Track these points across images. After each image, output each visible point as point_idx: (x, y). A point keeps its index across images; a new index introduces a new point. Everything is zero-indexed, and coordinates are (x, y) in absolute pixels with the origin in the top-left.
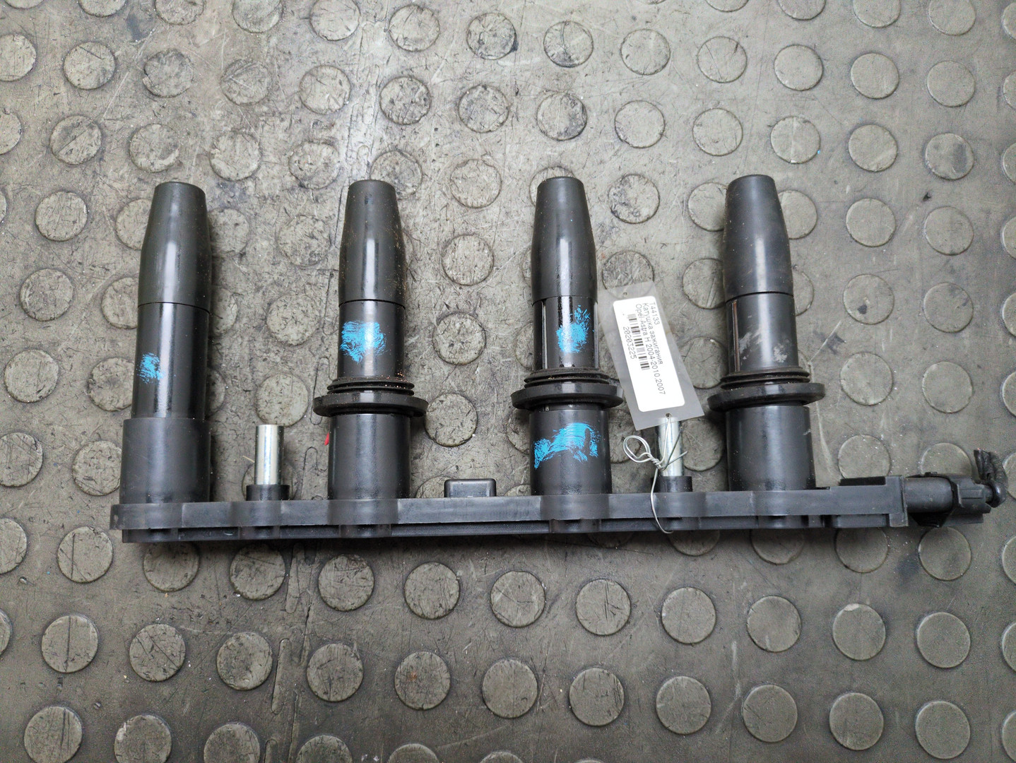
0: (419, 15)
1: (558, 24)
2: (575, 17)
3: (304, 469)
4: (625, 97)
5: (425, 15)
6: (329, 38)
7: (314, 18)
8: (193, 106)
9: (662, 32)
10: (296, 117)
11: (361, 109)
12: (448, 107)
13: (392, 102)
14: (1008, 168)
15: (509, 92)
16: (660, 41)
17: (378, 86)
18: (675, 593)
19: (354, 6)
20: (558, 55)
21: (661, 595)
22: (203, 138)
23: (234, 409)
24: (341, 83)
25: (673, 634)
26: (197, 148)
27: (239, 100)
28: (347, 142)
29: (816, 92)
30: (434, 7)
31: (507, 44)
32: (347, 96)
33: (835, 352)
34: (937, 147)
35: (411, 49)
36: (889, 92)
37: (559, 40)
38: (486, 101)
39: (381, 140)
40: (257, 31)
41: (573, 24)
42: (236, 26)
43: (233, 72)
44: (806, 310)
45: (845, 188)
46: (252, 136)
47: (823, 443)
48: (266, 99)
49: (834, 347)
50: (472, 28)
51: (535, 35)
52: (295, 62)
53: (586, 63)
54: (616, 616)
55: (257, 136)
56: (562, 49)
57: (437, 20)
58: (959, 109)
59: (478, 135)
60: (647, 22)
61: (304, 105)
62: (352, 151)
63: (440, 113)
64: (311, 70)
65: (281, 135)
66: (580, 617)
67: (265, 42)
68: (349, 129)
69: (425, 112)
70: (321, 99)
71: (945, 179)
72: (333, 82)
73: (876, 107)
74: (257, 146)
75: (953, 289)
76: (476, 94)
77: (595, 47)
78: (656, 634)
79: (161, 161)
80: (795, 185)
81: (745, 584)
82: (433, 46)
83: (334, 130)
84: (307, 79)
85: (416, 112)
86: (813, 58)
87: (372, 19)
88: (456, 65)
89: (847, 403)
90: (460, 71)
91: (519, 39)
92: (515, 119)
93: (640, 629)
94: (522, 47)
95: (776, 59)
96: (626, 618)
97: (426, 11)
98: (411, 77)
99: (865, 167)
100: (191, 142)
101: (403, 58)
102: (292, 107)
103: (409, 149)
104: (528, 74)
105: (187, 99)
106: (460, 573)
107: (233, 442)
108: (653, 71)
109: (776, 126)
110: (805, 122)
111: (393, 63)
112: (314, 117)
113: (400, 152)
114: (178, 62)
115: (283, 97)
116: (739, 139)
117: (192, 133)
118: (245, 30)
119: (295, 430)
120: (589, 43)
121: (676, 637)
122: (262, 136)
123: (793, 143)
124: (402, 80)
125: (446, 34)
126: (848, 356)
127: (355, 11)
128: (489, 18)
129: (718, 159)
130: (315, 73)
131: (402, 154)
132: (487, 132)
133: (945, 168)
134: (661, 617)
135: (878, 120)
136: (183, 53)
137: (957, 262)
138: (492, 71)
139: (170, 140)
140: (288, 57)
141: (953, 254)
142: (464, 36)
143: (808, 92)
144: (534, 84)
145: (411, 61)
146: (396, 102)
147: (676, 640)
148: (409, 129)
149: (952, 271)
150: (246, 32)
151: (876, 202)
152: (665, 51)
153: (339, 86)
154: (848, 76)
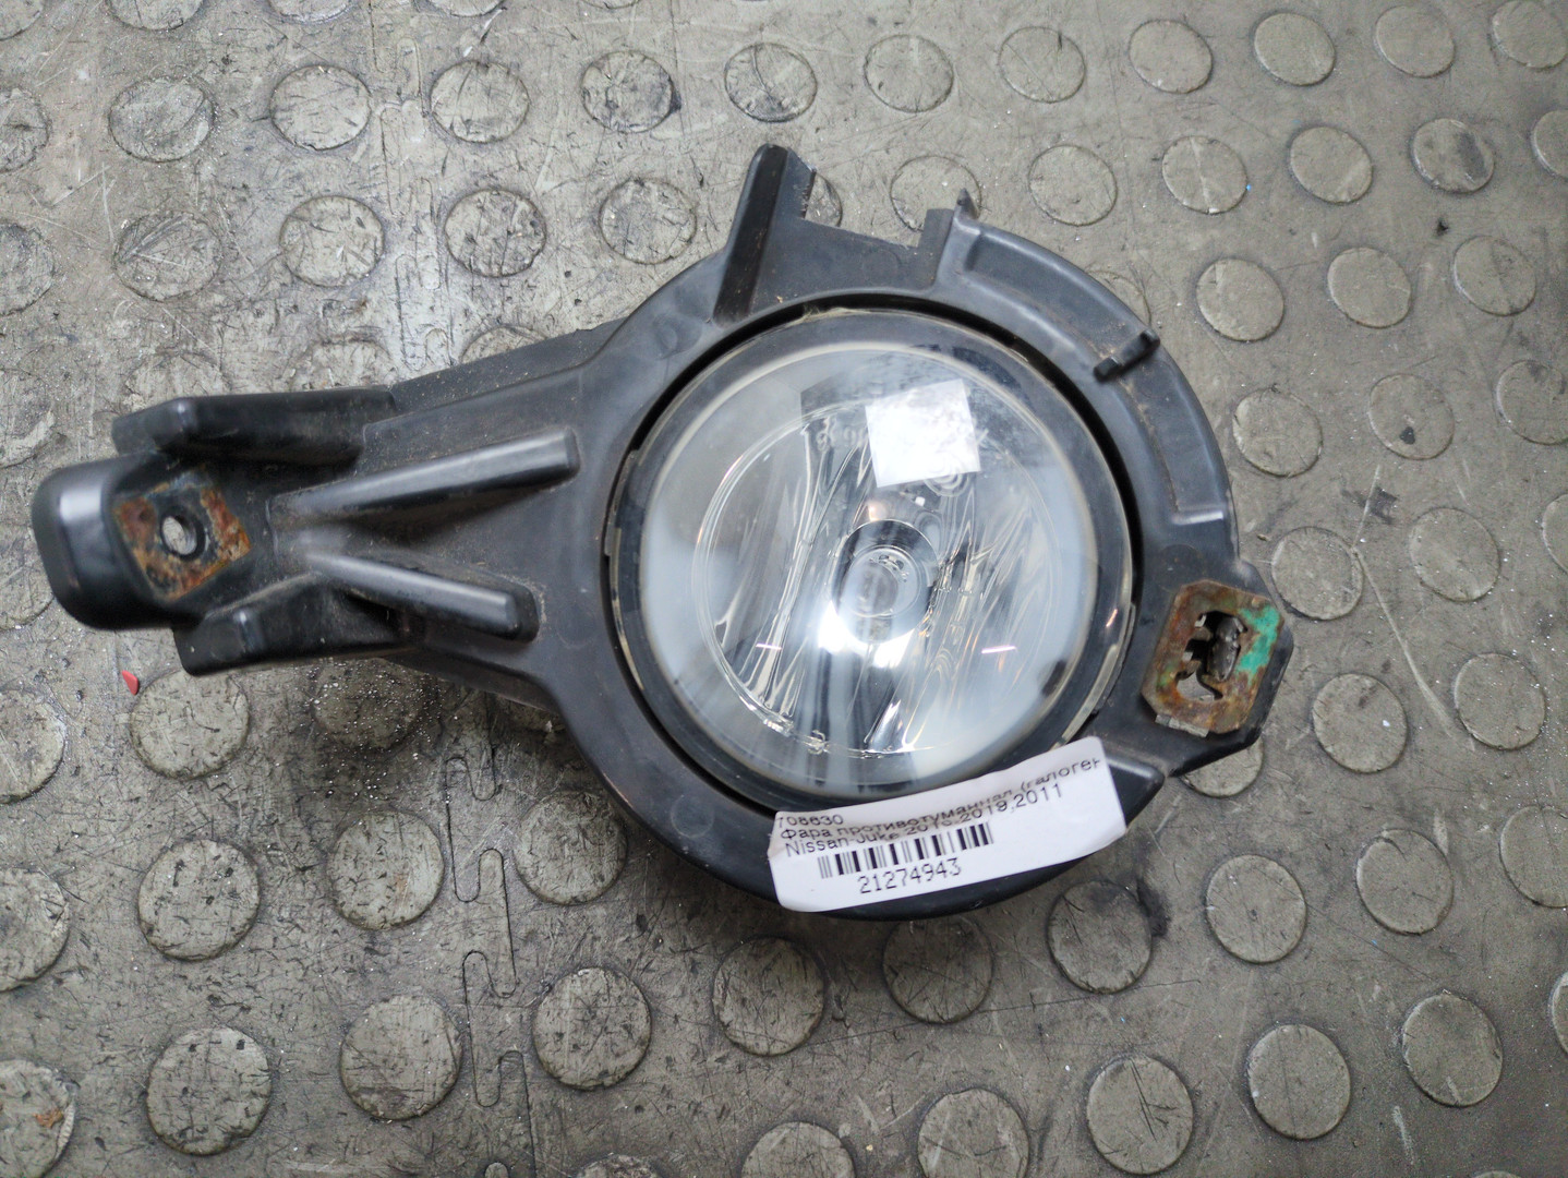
0: (482, 77)
1: (743, 51)
2: (768, 36)
3: (466, 1001)
4: (897, 155)
5: (495, 76)
6: (319, 146)
7: (279, 115)
8: (65, 321)
9: (926, 35)
10: (285, 303)
11: (412, 264)
12: (580, 229)
13: (470, 239)
14: (1549, 156)
15: (687, 182)
16: (929, 51)
17: (435, 215)
18: (1261, 1046)
19: (353, 81)
20: (759, 104)
21: (1236, 1055)
22: (101, 380)
23: (285, 914)
24: (360, 223)
25: (1284, 1127)
26: (92, 401)
27: (159, 292)
28: (398, 330)
29: (1211, 89)
30: (507, 59)
31: (660, 100)
32: (379, 244)
33: (1389, 521)
34: (1429, 144)
35: (482, 138)
36: (1326, 70)
37: (752, 78)
38: (649, 205)
39: (467, 313)
40: (170, 157)
41: (769, 48)
42: (123, 156)
43: (136, 243)
44: (1317, 458)
45: (1310, 238)
46: (202, 354)
47: (1424, 687)
48: (217, 281)
49: (1385, 512)
50: (589, 82)
51: (707, 78)
52: (258, 200)
53: (812, 109)
54: (1170, 1126)
55: (214, 352)
56: (761, 93)
57: (519, 80)
58: (1441, 79)
59: (650, 269)
60: (897, 24)
61: (297, 278)
62: (414, 344)
63: (568, 244)
64: (295, 211)
65: (263, 342)
66: (1104, 1149)
67: (190, 177)
68: (399, 305)
69: (539, 246)
70: (327, 258)
71: (1459, 193)
72: (345, 224)
73: (1311, 99)
74: (216, 371)
75: (1535, 370)
76: (627, 196)
77: (820, 78)
78: (1251, 1137)
79: (18, 442)
80: (1230, 249)
81: (1377, 988)
82: (524, 127)
83: (368, 314)
84: (292, 227)
85: (521, 249)
86: (1189, 36)
87: (393, 99)
88: (575, 152)
89: (1439, 605)
90: (585, 161)
91: (680, 88)
92: (711, 229)
93: (1219, 1138)
94: (690, 102)
95: (1129, 48)
96: (1190, 1124)
97: (494, 67)
98: (496, 189)
99: (1330, 197)
100: (76, 392)
101: (471, 158)
102: (274, 286)
103: (524, 319)
104: (711, 146)
105: (49, 311)
106: (845, 1129)
107: (299, 985)
108: (931, 101)
109: (1166, 157)
110: (1212, 141)
111: (453, 168)
112: (322, 297)
113: (508, 326)
114: (14, 244)
115: (251, 269)
116: (1112, 191)
117: (75, 372)
118: (145, 159)
119: (428, 925)
120: (806, 74)
121: (1289, 1133)
122: (223, 351)
123: (1204, 180)
124: (480, 196)
125: (542, 101)
126: (1413, 522)
127: (357, 89)
128: (615, 61)
129: (1087, 231)
130: (304, 213)
131: (513, 331)
132: (666, 260)
133: (1456, 176)
134: (1251, 1100)
135: (1324, 119)
136: (23, 223)
137: (1525, 322)
138: (645, 153)
139: (31, 397)
140: (243, 194)
141: (1515, 312)
142: (577, 100)
143: (1199, 94)
144: (728, 161)
145: (490, 161)
146: (479, 239)
147: (1293, 1138)
148: (516, 283)
149: (1523, 341)
150: (148, 164)
151: (1367, 253)
152: (942, 67)
153: (358, 229)
154: (1252, 54)
